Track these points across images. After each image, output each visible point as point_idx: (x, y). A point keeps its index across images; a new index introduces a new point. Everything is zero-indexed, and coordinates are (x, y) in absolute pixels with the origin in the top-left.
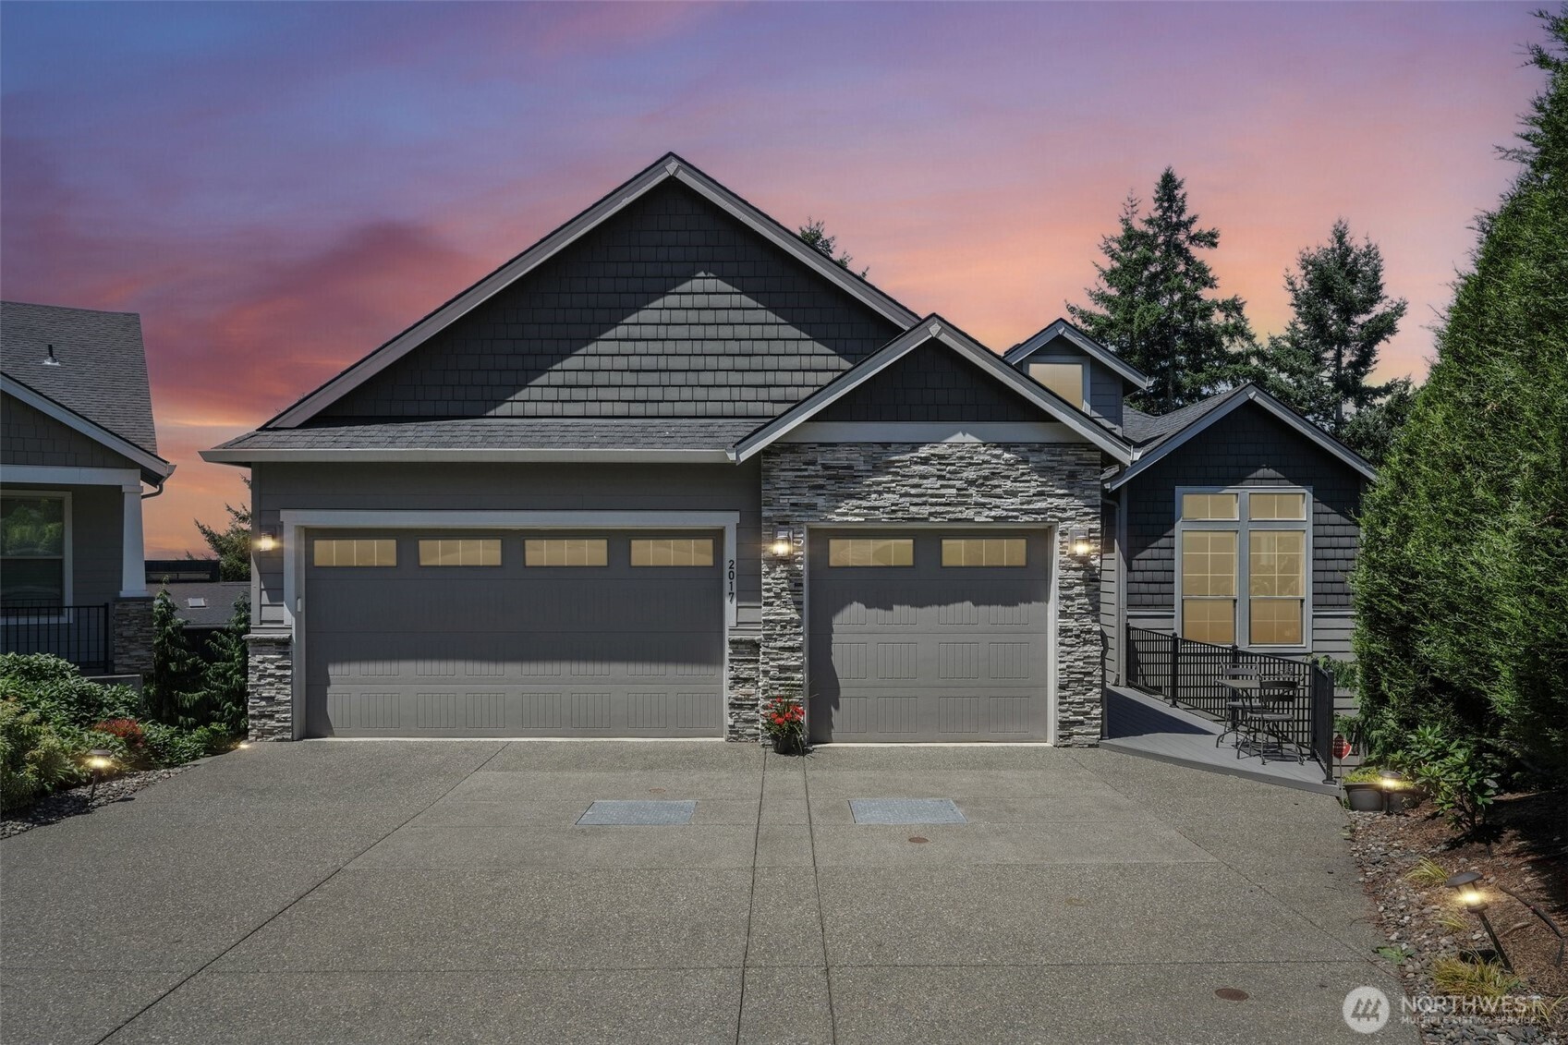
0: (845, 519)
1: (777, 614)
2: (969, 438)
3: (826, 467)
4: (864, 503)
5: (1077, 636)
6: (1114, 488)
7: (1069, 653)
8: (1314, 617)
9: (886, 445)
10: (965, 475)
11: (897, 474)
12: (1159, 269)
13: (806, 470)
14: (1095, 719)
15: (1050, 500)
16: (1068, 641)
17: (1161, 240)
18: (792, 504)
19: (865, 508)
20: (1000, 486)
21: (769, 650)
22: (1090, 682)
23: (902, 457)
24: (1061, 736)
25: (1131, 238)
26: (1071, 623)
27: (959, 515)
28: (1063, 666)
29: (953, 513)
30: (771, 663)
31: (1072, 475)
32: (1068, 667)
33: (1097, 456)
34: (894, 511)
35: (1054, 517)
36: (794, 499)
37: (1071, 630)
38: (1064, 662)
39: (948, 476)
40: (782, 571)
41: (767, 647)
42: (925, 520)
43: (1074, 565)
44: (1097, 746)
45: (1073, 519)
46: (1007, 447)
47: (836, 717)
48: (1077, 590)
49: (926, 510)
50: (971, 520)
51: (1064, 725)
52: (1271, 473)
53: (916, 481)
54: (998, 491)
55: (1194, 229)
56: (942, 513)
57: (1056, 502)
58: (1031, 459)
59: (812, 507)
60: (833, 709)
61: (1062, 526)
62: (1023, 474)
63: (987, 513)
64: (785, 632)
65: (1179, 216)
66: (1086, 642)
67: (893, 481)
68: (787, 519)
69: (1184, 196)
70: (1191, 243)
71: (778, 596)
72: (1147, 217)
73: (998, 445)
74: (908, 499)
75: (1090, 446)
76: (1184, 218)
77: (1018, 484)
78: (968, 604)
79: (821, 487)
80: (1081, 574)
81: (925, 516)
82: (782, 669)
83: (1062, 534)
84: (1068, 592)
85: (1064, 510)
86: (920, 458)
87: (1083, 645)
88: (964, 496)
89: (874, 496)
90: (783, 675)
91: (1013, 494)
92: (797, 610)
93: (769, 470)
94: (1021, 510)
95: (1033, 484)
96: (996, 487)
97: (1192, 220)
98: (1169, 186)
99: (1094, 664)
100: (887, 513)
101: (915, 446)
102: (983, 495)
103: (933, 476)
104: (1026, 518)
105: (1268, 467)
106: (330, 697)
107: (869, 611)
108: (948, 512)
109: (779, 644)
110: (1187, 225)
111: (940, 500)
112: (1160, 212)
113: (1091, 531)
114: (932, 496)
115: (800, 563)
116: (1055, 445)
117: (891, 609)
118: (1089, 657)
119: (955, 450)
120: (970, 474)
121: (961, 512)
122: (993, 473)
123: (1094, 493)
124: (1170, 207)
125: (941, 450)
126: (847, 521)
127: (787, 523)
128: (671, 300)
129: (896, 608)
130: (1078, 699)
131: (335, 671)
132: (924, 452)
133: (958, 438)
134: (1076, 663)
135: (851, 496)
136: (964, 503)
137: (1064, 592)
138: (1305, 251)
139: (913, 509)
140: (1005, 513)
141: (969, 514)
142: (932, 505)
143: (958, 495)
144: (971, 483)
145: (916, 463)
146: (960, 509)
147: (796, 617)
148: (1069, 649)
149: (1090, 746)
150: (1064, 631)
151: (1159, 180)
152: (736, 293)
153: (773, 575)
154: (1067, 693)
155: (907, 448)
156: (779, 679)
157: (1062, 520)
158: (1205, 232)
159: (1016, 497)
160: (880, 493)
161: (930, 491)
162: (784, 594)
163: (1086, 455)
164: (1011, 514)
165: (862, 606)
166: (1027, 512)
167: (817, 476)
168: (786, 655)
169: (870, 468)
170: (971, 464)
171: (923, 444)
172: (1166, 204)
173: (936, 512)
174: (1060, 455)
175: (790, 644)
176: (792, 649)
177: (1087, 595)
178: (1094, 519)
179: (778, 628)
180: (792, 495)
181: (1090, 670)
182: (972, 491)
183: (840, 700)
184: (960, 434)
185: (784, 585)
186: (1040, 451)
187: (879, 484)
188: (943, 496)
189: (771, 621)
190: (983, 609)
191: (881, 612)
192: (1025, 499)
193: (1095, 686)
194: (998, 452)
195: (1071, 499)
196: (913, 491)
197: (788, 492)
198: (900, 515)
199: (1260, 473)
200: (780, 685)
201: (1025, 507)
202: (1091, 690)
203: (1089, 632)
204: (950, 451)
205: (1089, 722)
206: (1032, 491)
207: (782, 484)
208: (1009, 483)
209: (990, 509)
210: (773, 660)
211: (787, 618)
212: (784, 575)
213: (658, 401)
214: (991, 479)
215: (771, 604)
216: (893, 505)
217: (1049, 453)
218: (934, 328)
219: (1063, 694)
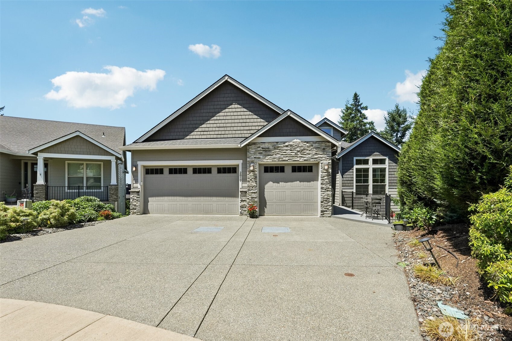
0: (267, 161)
1: (251, 184)
2: (298, 140)
3: (262, 148)
4: (272, 157)
5: (325, 189)
7: (323, 194)
8: (389, 189)
9: (277, 143)
10: (297, 149)
11: (280, 149)
12: (354, 115)
13: (258, 149)
14: (330, 210)
15: (318, 155)
16: (323, 190)
17: (354, 109)
18: (254, 157)
19: (272, 158)
20: (306, 152)
21: (249, 193)
22: (329, 201)
23: (281, 145)
24: (321, 214)
25: (348, 109)
26: (324, 186)
28: (322, 197)
29: (294, 159)
30: (249, 196)
31: (324, 149)
32: (323, 197)
33: (330, 144)
34: (279, 159)
35: (319, 159)
36: (255, 156)
37: (324, 188)
38: (322, 196)
39: (293, 150)
40: (252, 174)
41: (248, 192)
42: (287, 161)
43: (324, 172)
44: (331, 217)
45: (324, 160)
46: (308, 142)
47: (266, 210)
48: (325, 178)
49: (287, 158)
50: (298, 161)
51: (322, 211)
52: (378, 153)
53: (285, 151)
54: (305, 153)
55: (362, 106)
56: (291, 159)
57: (320, 156)
58: (313, 145)
59: (259, 158)
60: (265, 208)
61: (321, 162)
62: (311, 149)
63: (302, 159)
64: (253, 188)
65: (358, 103)
66: (328, 191)
67: (279, 151)
68: (253, 161)
69: (359, 98)
70: (361, 109)
71: (251, 180)
72: (351, 104)
73: (305, 142)
74: (283, 156)
75: (329, 142)
76: (360, 103)
77: (310, 152)
78: (298, 182)
79: (261, 153)
80: (326, 174)
81: (287, 160)
82: (252, 198)
83: (322, 164)
84: (323, 178)
85: (322, 158)
86: (286, 145)
87: (327, 191)
88: (297, 155)
89: (274, 155)
90: (252, 199)
91: (309, 154)
92: (256, 183)
93: (249, 149)
94: (311, 158)
95: (314, 151)
96: (305, 152)
97: (361, 104)
98: (356, 97)
99: (330, 196)
100: (278, 159)
101: (284, 143)
102: (301, 155)
103: (289, 150)
104: (312, 160)
106: (149, 205)
107: (274, 184)
109: (251, 192)
110: (360, 105)
111: (291, 156)
112: (354, 102)
113: (329, 163)
114: (289, 155)
115: (256, 172)
116: (320, 142)
117: (279, 183)
118: (328, 194)
119: (294, 143)
120: (298, 149)
121: (296, 159)
122: (304, 149)
123: (329, 153)
124: (356, 101)
125: (291, 143)
126: (268, 161)
127: (253, 162)
128: (227, 110)
129: (280, 183)
130: (325, 205)
131: (150, 199)
132: (287, 144)
133: (295, 140)
134: (325, 196)
135: (269, 155)
136: (297, 157)
137: (322, 178)
138: (389, 111)
139: (284, 158)
140: (307, 159)
141: (298, 159)
142: (289, 157)
143: (295, 155)
144: (298, 151)
145: (285, 147)
147: (256, 185)
148: (323, 193)
149: (329, 217)
150: (322, 188)
151: (354, 95)
152: (242, 108)
153: (250, 175)
154: (323, 204)
155: (282, 143)
156: (251, 200)
157: (321, 160)
158: (364, 106)
159: (310, 155)
160: (276, 154)
161: (288, 154)
162: (252, 179)
163: (328, 144)
164: (308, 159)
165: (272, 183)
166: (312, 158)
167: (260, 150)
168: (253, 194)
169: (273, 148)
170: (298, 147)
171: (287, 142)
172: (355, 101)
173: (290, 159)
174: (321, 144)
175: (254, 191)
176: (254, 193)
177: (328, 179)
178: (330, 160)
179: (251, 188)
180: (255, 155)
181: (329, 198)
182: (299, 153)
183: (267, 206)
184: (296, 139)
185: (253, 177)
186: (316, 143)
187: (276, 152)
188: (291, 155)
189: (249, 186)
190: (302, 183)
191: (277, 184)
192: (312, 155)
193: (330, 202)
194: (305, 143)
195: (324, 155)
196: (284, 154)
197: (253, 154)
198: (281, 159)
200: (252, 202)
201: (312, 157)
202: (329, 203)
203: (328, 188)
204: (293, 144)
205: (329, 211)
206: (314, 153)
207: (252, 153)
208: (308, 151)
209: (303, 158)
210: (250, 195)
211: (253, 185)
212: (252, 175)
213: (224, 134)
214: (304, 150)
215: (249, 182)
216: (279, 157)
217: (318, 143)
218: (289, 113)
219: (322, 204)
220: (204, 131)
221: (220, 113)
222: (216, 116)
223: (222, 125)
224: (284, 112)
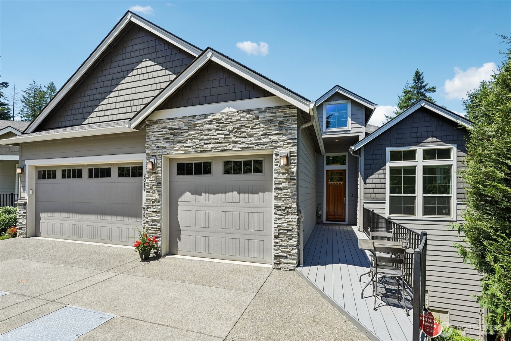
0: (177, 152)
1: (151, 196)
2: (232, 110)
3: (170, 129)
4: (185, 145)
5: (284, 210)
6: (356, 149)
7: (279, 219)
8: (457, 204)
9: (194, 117)
10: (228, 128)
11: (198, 130)
12: (415, 101)
13: (162, 131)
14: (294, 255)
15: (270, 137)
16: (279, 212)
17: (415, 92)
18: (158, 147)
19: (185, 147)
20: (245, 132)
21: (148, 212)
22: (291, 235)
23: (200, 122)
24: (275, 263)
25: (406, 92)
26: (280, 203)
27: (226, 148)
28: (276, 226)
29: (223, 147)
30: (149, 218)
31: (281, 123)
32: (278, 226)
33: (294, 111)
34: (197, 148)
35: (272, 146)
36: (158, 145)
37: (280, 207)
38: (277, 223)
39: (221, 128)
40: (153, 177)
41: (148, 211)
42: (210, 151)
43: (282, 172)
44: (294, 271)
45: (282, 146)
46: (248, 112)
47: (179, 244)
48: (284, 185)
49: (210, 147)
50: (231, 150)
51: (277, 257)
52: (435, 139)
53: (206, 132)
54: (244, 134)
55: (427, 87)
56: (218, 147)
57: (273, 138)
58: (260, 116)
59: (164, 148)
60: (178, 240)
61: (276, 151)
62: (256, 125)
63: (238, 145)
64: (154, 204)
65: (421, 84)
66: (288, 213)
67: (196, 133)
68: (155, 154)
69: (423, 77)
70: (426, 92)
71: (151, 188)
72: (411, 86)
73: (244, 111)
74: (203, 141)
75: (291, 106)
76: (423, 84)
77: (254, 130)
78: (235, 193)
79: (168, 138)
80: (285, 176)
81: (210, 149)
82: (153, 221)
83: (277, 155)
84: (279, 186)
85: (277, 142)
86: (209, 121)
87: (288, 215)
88: (228, 138)
89: (189, 141)
90: (153, 224)
91: (251, 135)
92: (159, 194)
93: (148, 133)
94: (255, 143)
95: (262, 129)
96: (243, 132)
97: (426, 85)
98: (418, 76)
99: (293, 225)
100: (194, 149)
101: (206, 116)
102: (237, 137)
103: (214, 129)
104: (257, 147)
105: (432, 137)
106: (40, 223)
107: (192, 196)
108: (220, 147)
109: (152, 210)
110: (424, 87)
111: (216, 141)
112: (415, 84)
113: (291, 152)
114: (214, 139)
115: (159, 173)
116: (273, 108)
117: (202, 195)
118: (290, 221)
119: (224, 115)
120: (231, 127)
121: (226, 146)
122: (241, 126)
123: (293, 131)
124: (419, 82)
125: (218, 116)
126: (177, 154)
127: (155, 156)
128: (135, 72)
130: (284, 244)
131: (42, 215)
132: (210, 118)
133: (226, 110)
134: (283, 224)
135: (179, 142)
136: (228, 142)
137: (277, 186)
138: (470, 92)
139: (205, 146)
140: (247, 145)
141: (230, 147)
142: (213, 143)
143: (225, 138)
144: (231, 131)
145: (207, 124)
146: (226, 145)
147: (158, 197)
148: (279, 217)
149: (290, 270)
150: (277, 207)
151: (414, 74)
152: (155, 65)
153: (149, 179)
154: (278, 241)
155: (202, 117)
156: (151, 225)
157: (276, 147)
158: (431, 88)
159: (253, 137)
160: (191, 139)
161: (212, 137)
162: (154, 187)
163: (289, 111)
164: (250, 146)
165: (189, 194)
166: (258, 144)
167: (166, 134)
168: (155, 214)
169: (187, 128)
170: (231, 122)
171: (210, 114)
172: (417, 81)
173: (215, 147)
174: (275, 113)
175: (156, 210)
176: (157, 212)
177: (289, 187)
178: (293, 146)
179: (151, 202)
180: (157, 143)
181: (291, 228)
182: (232, 135)
183: (181, 236)
184: (227, 108)
185: (154, 184)
186: (265, 112)
187: (191, 135)
188: (218, 139)
189: (149, 199)
190: (242, 195)
191: (197, 196)
192: (256, 138)
193: (294, 237)
194: (244, 114)
195: (280, 136)
196: (205, 137)
197: (156, 142)
198: (199, 149)
199: (428, 140)
200: (152, 228)
201: (257, 141)
202: (291, 239)
203: (290, 208)
204: (221, 117)
205: (290, 257)
206: (261, 133)
207: (153, 139)
208: (249, 130)
209: (240, 144)
210: (150, 216)
211: (154, 198)
212: (153, 179)
214: (241, 129)
215: (149, 192)
216: (197, 145)
217: (269, 112)
218: (209, 54)
219: (276, 241)
220: (104, 110)
221: (126, 79)
222: (120, 83)
223: (127, 98)
224: (201, 52)
